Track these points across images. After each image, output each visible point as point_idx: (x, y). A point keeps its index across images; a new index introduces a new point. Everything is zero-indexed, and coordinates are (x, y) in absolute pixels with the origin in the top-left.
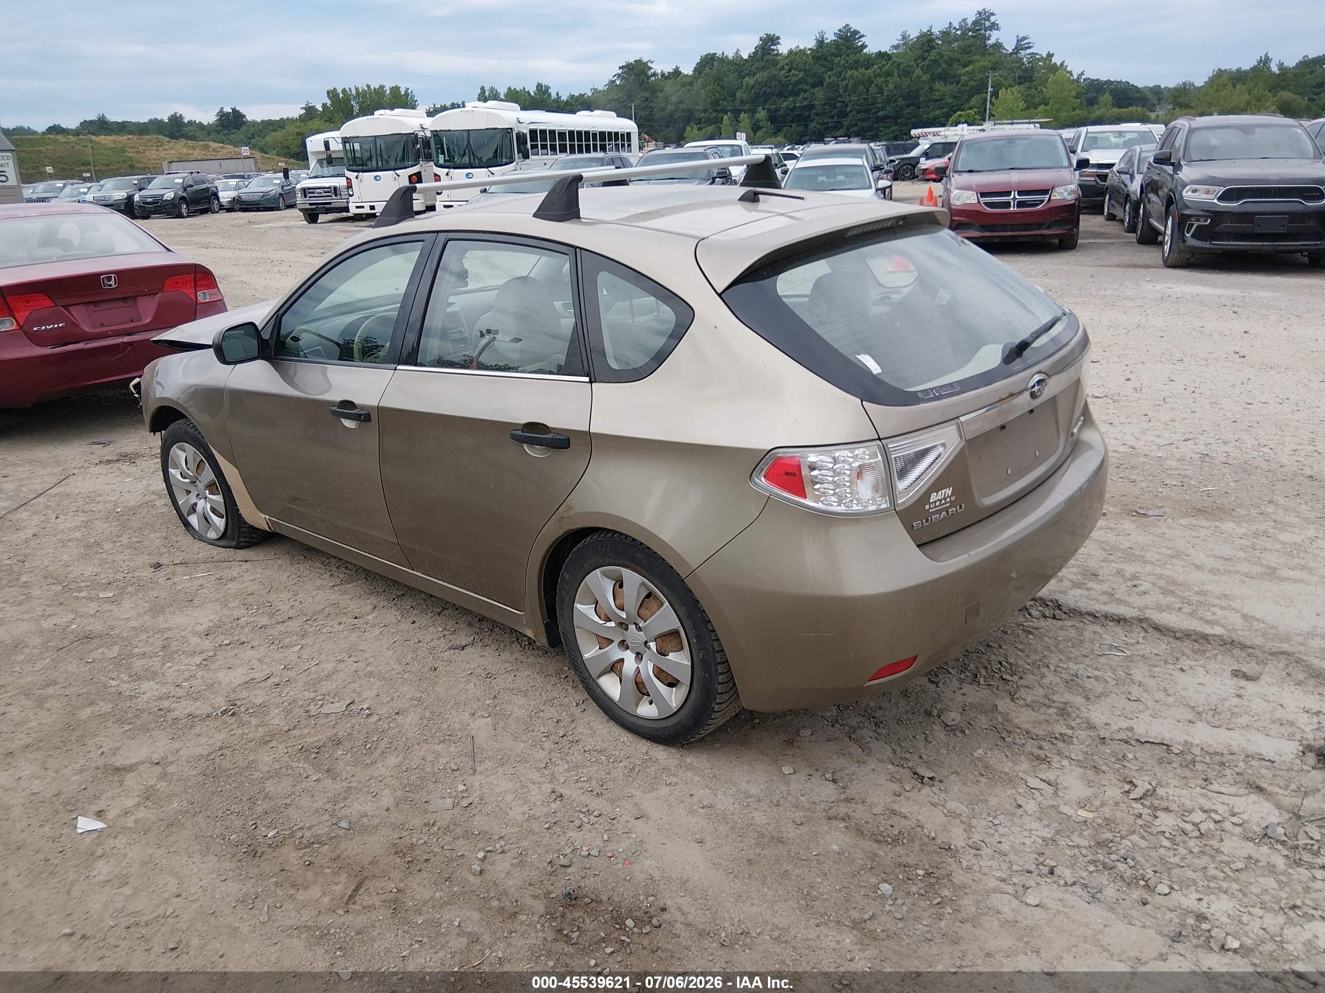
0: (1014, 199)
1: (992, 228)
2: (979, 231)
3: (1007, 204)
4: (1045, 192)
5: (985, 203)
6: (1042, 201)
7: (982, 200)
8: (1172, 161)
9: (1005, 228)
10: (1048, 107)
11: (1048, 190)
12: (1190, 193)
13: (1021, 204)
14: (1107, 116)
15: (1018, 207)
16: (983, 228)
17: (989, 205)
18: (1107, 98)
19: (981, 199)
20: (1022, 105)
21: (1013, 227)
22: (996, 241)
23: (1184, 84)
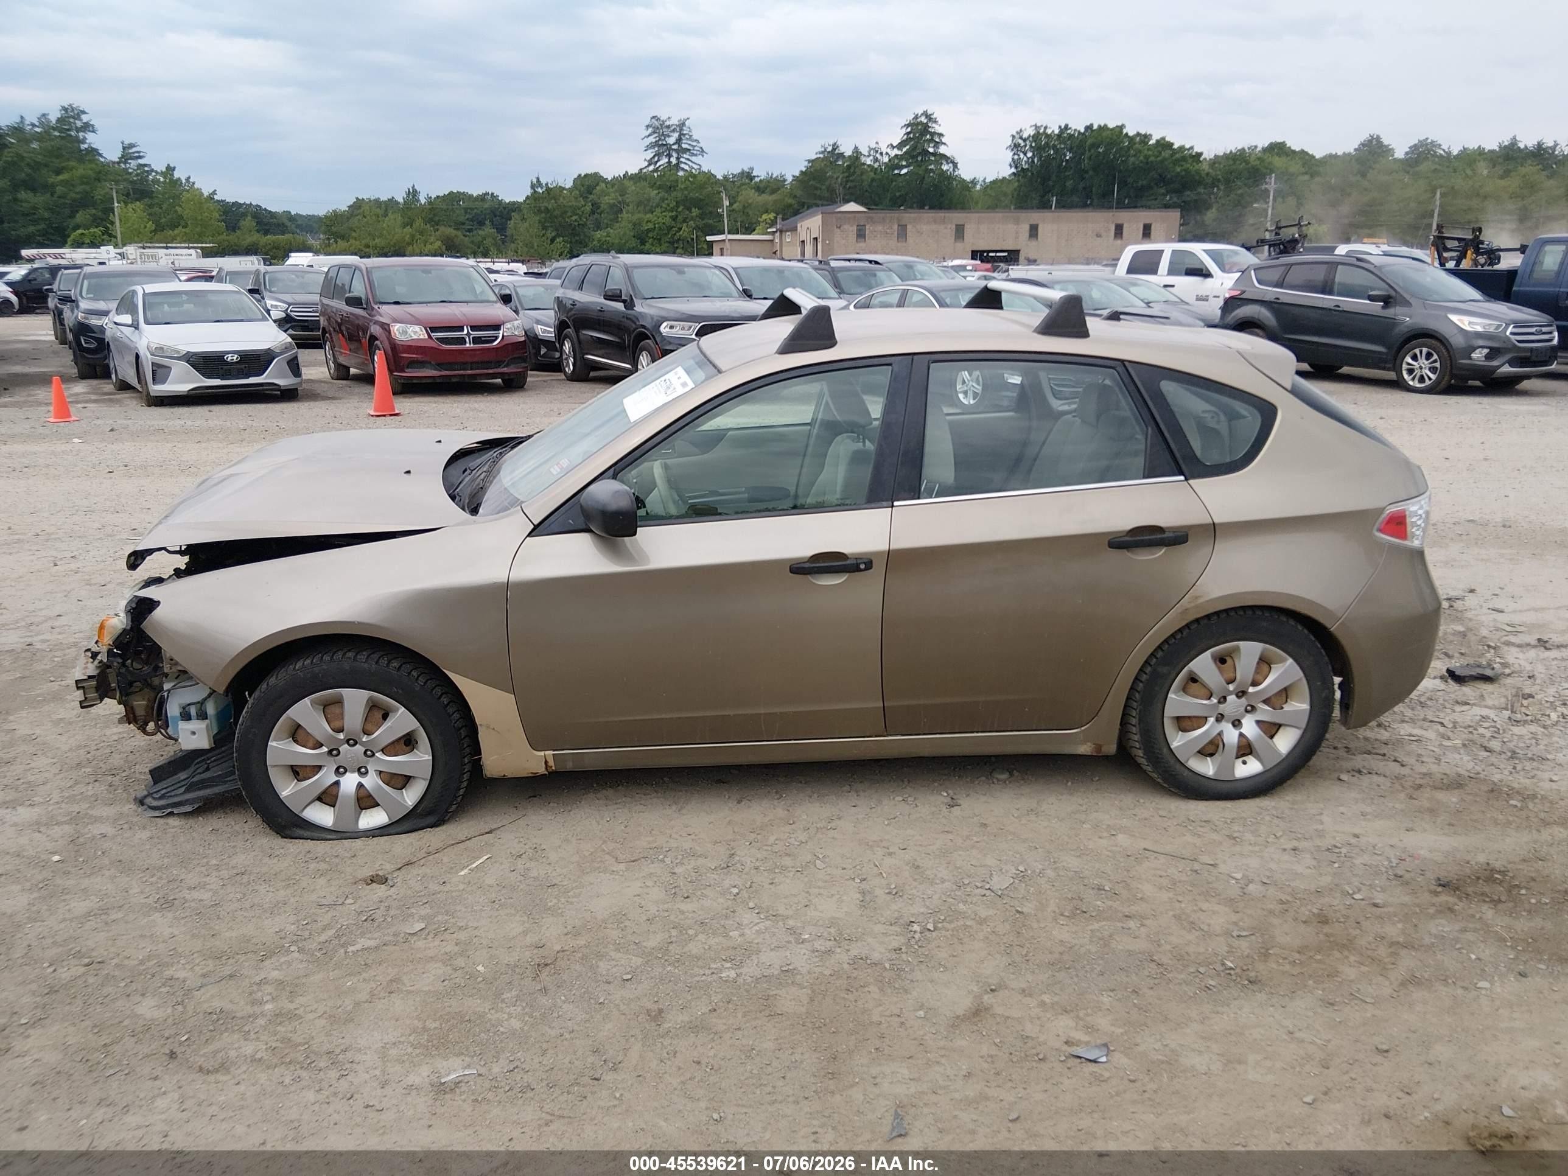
0: (468, 334)
1: (450, 366)
2: (436, 369)
3: (462, 341)
4: (497, 327)
5: (437, 339)
6: (497, 338)
7: (435, 335)
8: (623, 298)
9: (464, 366)
10: (187, 230)
11: (500, 326)
12: (667, 329)
13: (476, 340)
14: (261, 244)
15: (474, 343)
16: (440, 366)
17: (440, 340)
18: (248, 223)
19: (432, 334)
20: (151, 226)
21: (473, 365)
22: (454, 380)
23: (334, 211)
